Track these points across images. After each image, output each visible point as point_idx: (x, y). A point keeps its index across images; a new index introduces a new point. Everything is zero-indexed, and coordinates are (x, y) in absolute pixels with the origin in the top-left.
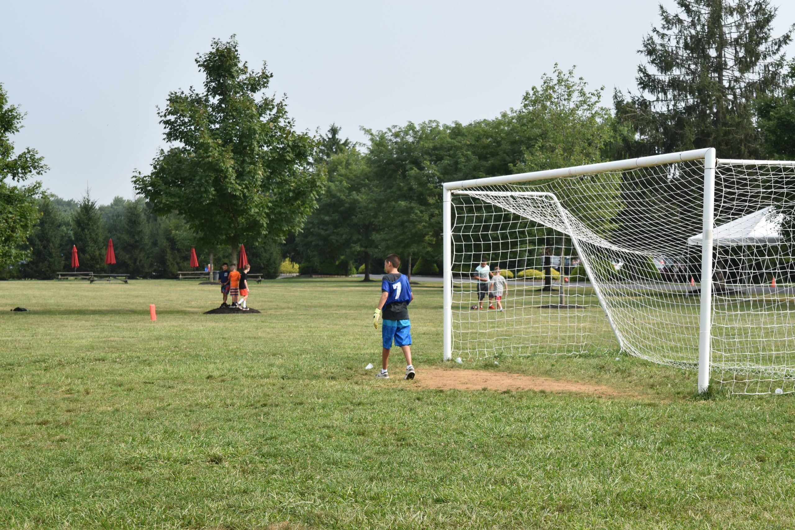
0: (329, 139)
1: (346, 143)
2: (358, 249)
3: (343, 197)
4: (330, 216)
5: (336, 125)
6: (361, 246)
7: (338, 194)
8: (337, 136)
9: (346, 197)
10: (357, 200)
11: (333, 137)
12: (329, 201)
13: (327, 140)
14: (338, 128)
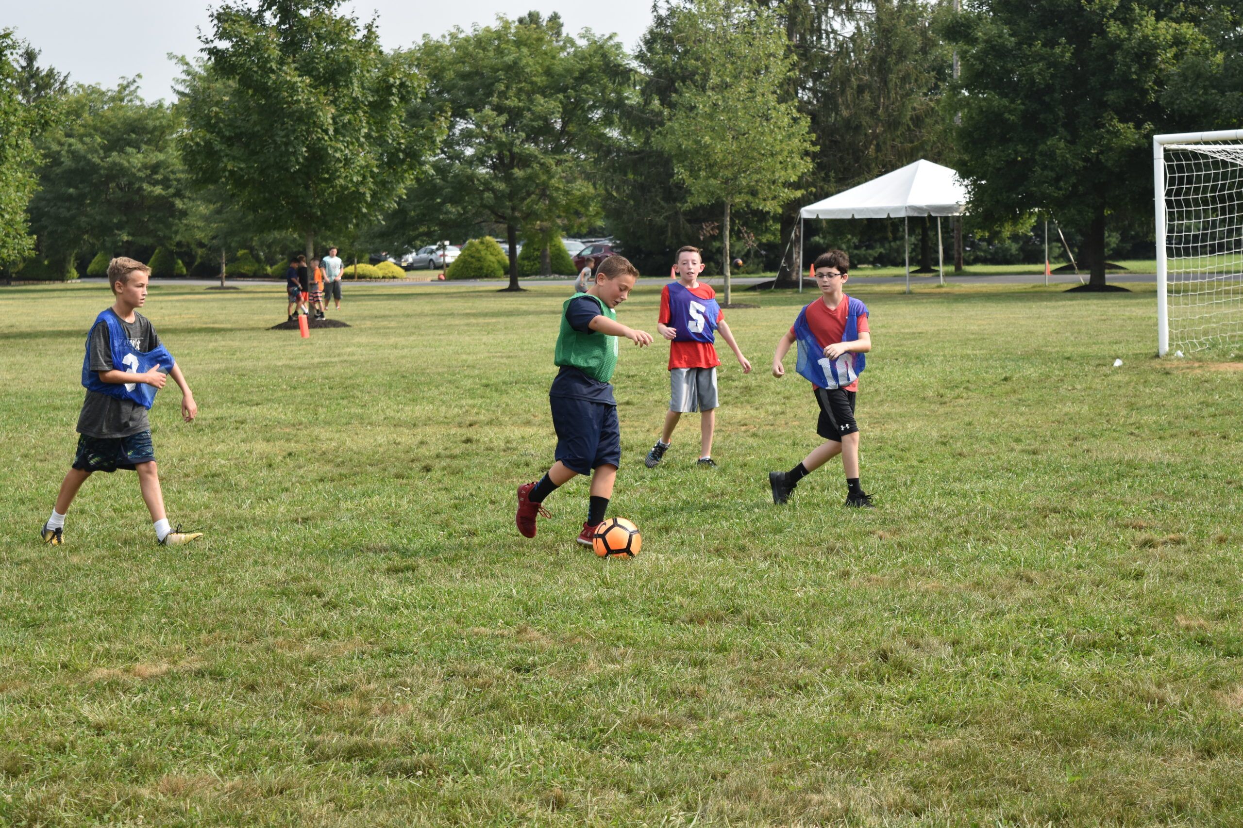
0: (22, 67)
1: (51, 73)
2: (125, 238)
3: (96, 160)
4: (76, 188)
5: (32, 46)
6: (129, 234)
7: (90, 156)
8: (36, 65)
9: (102, 159)
10: (121, 165)
11: (28, 65)
12: (74, 165)
13: (20, 70)
14: (37, 51)
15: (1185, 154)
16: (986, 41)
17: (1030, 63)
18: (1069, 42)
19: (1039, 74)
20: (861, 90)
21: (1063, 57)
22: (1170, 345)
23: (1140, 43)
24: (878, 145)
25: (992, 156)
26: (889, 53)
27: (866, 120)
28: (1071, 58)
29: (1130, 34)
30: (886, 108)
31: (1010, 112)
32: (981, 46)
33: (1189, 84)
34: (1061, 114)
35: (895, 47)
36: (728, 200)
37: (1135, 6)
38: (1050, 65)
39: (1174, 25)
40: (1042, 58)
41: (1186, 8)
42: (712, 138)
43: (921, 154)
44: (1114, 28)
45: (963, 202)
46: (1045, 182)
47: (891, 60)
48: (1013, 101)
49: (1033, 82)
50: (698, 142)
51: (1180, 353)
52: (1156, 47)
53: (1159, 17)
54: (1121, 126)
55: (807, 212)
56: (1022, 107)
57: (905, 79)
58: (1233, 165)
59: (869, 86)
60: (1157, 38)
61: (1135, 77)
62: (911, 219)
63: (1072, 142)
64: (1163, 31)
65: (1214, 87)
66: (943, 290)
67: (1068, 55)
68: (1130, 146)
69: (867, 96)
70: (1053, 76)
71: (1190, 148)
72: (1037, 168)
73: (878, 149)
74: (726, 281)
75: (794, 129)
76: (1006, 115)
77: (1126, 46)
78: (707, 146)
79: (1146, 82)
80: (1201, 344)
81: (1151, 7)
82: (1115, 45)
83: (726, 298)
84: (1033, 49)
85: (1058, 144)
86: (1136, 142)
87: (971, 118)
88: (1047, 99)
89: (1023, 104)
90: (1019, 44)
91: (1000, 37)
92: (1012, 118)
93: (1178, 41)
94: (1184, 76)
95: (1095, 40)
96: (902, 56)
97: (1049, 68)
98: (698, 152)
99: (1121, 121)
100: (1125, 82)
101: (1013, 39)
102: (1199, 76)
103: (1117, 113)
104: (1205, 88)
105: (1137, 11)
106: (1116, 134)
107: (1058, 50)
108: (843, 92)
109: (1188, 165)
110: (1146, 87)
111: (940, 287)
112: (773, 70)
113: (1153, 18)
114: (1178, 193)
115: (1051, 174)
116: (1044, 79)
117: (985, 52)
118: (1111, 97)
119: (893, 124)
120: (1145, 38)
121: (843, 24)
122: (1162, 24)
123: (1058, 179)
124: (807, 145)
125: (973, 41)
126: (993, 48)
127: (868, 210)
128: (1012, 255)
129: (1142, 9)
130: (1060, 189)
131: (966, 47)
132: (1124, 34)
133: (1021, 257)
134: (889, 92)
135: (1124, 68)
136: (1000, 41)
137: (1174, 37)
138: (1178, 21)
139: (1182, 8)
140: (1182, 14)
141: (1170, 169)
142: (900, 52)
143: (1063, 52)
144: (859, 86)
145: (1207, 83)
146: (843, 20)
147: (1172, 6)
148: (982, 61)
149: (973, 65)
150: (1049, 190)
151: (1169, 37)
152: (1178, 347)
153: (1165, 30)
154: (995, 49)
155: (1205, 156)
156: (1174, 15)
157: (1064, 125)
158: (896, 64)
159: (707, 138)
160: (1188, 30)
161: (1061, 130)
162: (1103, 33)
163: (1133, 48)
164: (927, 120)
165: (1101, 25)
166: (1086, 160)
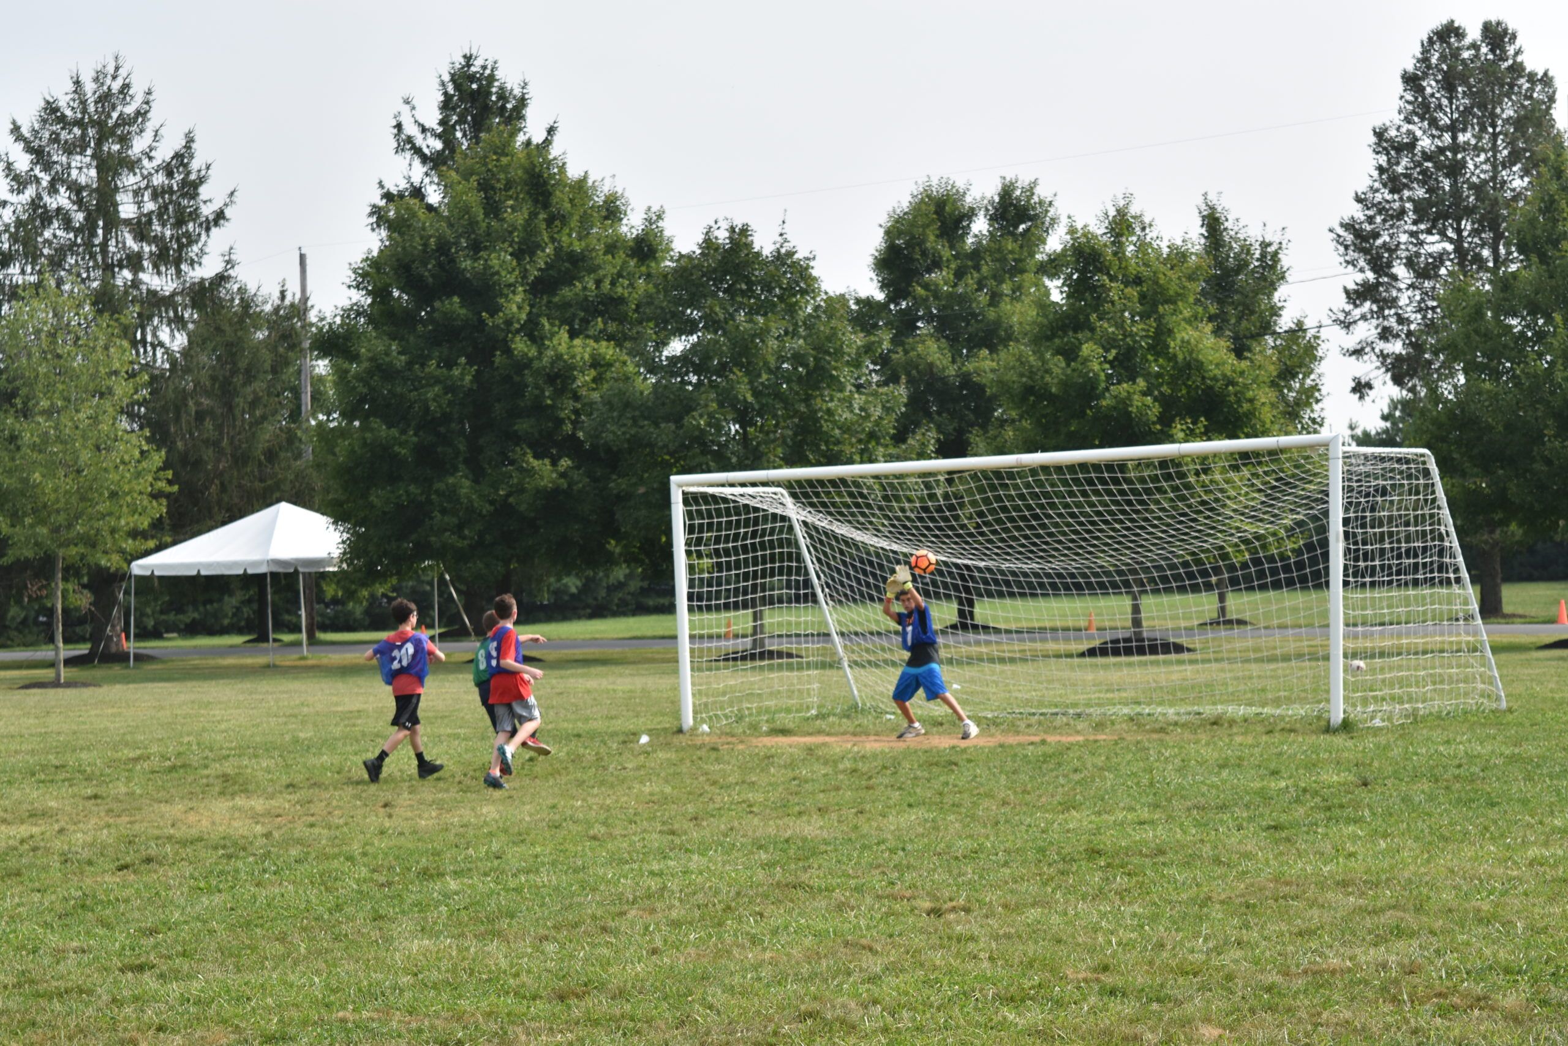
15: (705, 497)
16: (371, 359)
17: (422, 387)
18: (470, 363)
19: (434, 400)
20: (200, 416)
21: (462, 379)
22: (695, 718)
23: (553, 363)
24: (222, 484)
25: (378, 497)
26: (234, 372)
27: (208, 454)
28: (471, 382)
29: (540, 353)
30: (231, 439)
31: (400, 445)
32: (366, 365)
33: (615, 414)
34: (462, 447)
35: (243, 364)
36: (61, 552)
37: (544, 321)
38: (448, 389)
39: (591, 342)
40: (438, 381)
41: (605, 323)
42: (43, 476)
43: (277, 495)
44: (520, 345)
45: (336, 553)
46: (446, 530)
47: (238, 380)
48: (403, 432)
49: (427, 409)
50: (25, 481)
51: (705, 728)
52: (573, 367)
53: (573, 335)
54: (535, 463)
55: (140, 567)
56: (415, 439)
57: (253, 404)
58: (756, 510)
59: (211, 412)
60: (573, 357)
61: (549, 402)
62: (273, 574)
63: (476, 481)
64: (580, 349)
65: (645, 418)
66: (310, 662)
67: (468, 378)
68: (546, 487)
69: (208, 424)
70: (450, 403)
71: (711, 490)
72: (436, 513)
73: (223, 488)
74: (57, 654)
75: (144, 464)
76: (397, 449)
77: (536, 364)
78: (36, 486)
79: (562, 409)
80: (726, 717)
81: (563, 322)
82: (523, 365)
83: (58, 675)
84: (427, 370)
85: (463, 484)
86: (553, 482)
87: (353, 451)
88: (442, 430)
89: (415, 435)
90: (410, 364)
91: (387, 354)
92: (403, 452)
93: (597, 363)
94: (609, 403)
95: (498, 358)
96: (250, 375)
97: (446, 393)
98: (23, 495)
99: (536, 456)
100: (538, 409)
101: (403, 358)
102: (627, 405)
103: (530, 446)
104: (634, 419)
105: (547, 326)
106: (530, 472)
107: (456, 372)
108: (177, 419)
109: (709, 511)
110: (562, 415)
111: (303, 658)
112: (118, 391)
113: (566, 335)
114: (699, 541)
115: (455, 520)
116: (440, 406)
117: (370, 373)
118: (523, 426)
119: (241, 459)
120: (559, 357)
121: (173, 337)
122: (577, 342)
123: (460, 527)
124: (162, 485)
125: (354, 357)
126: (379, 367)
127: (219, 564)
128: (355, 620)
129: (552, 325)
130: (464, 538)
131: (346, 365)
132: (533, 352)
133: (367, 623)
134: (234, 420)
135: (537, 392)
136: (387, 359)
137: (592, 356)
138: (597, 340)
139: (600, 325)
140: (601, 332)
141: (689, 515)
142: (248, 371)
143: (462, 374)
144: (197, 412)
145: (637, 413)
146: (172, 331)
147: (588, 322)
148: (366, 384)
149: (354, 388)
150: (450, 538)
151: (587, 356)
152: (703, 721)
153: (582, 349)
154: (381, 370)
155: (725, 500)
156: (591, 332)
157: (466, 462)
158: (244, 385)
159: (37, 475)
160: (607, 350)
161: (461, 466)
162: (508, 351)
163: (544, 368)
164: (282, 455)
165: (505, 341)
166: (492, 503)
